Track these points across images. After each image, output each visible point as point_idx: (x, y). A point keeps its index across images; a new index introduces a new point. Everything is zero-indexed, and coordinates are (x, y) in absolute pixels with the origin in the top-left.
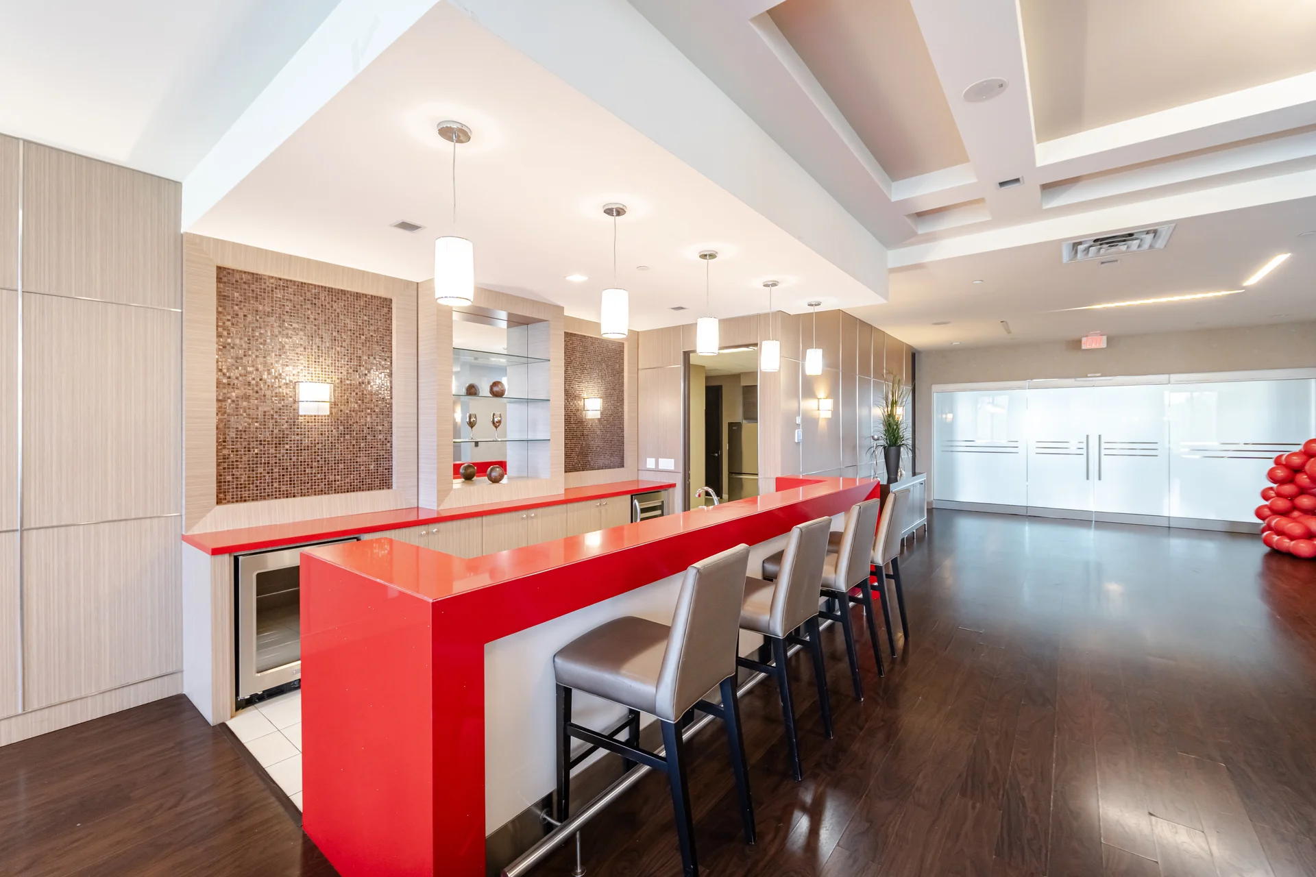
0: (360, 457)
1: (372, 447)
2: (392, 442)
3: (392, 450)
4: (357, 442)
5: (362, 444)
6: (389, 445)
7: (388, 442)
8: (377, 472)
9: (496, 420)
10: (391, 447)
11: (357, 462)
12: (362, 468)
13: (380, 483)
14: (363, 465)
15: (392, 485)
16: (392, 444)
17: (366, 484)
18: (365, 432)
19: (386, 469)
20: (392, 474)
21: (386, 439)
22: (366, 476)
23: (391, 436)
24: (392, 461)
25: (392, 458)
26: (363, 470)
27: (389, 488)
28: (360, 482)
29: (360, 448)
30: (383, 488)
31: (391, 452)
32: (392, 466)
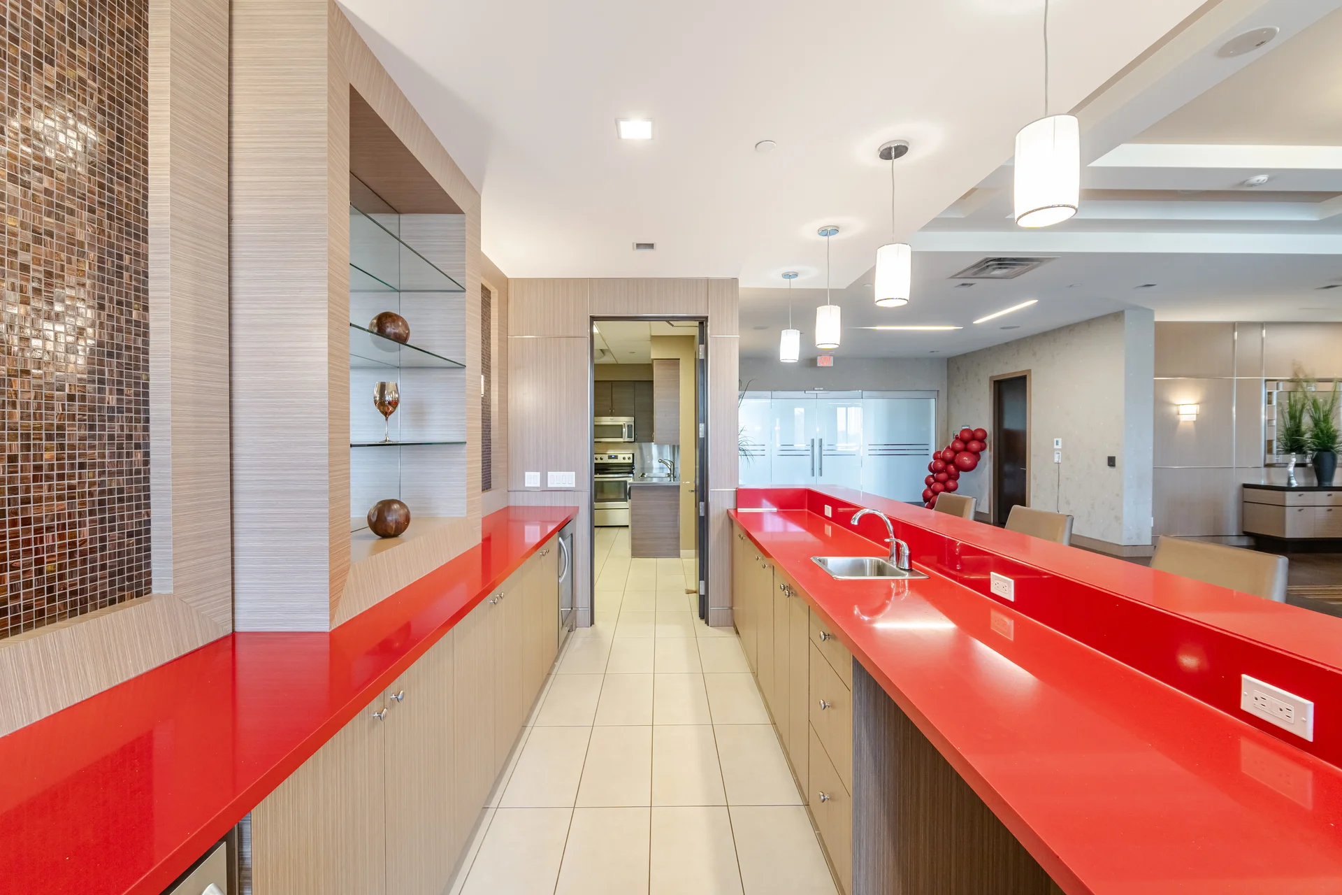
0: (38, 500)
1: (82, 466)
2: (147, 446)
3: (147, 472)
4: (27, 447)
5: (46, 455)
6: (138, 456)
7: (138, 446)
8: (103, 548)
9: (388, 398)
10: (146, 463)
11: (26, 522)
12: (49, 539)
13: (112, 583)
14: (49, 529)
15: (149, 583)
16: (147, 454)
17: (63, 596)
18: (58, 409)
19: (130, 535)
20: (148, 549)
21: (129, 437)
22: (61, 567)
23: (146, 429)
24: (148, 506)
25: (148, 497)
26: (51, 548)
27: (139, 594)
28: (40, 592)
29: (38, 468)
30: (122, 599)
31: (147, 479)
32: (148, 522)
